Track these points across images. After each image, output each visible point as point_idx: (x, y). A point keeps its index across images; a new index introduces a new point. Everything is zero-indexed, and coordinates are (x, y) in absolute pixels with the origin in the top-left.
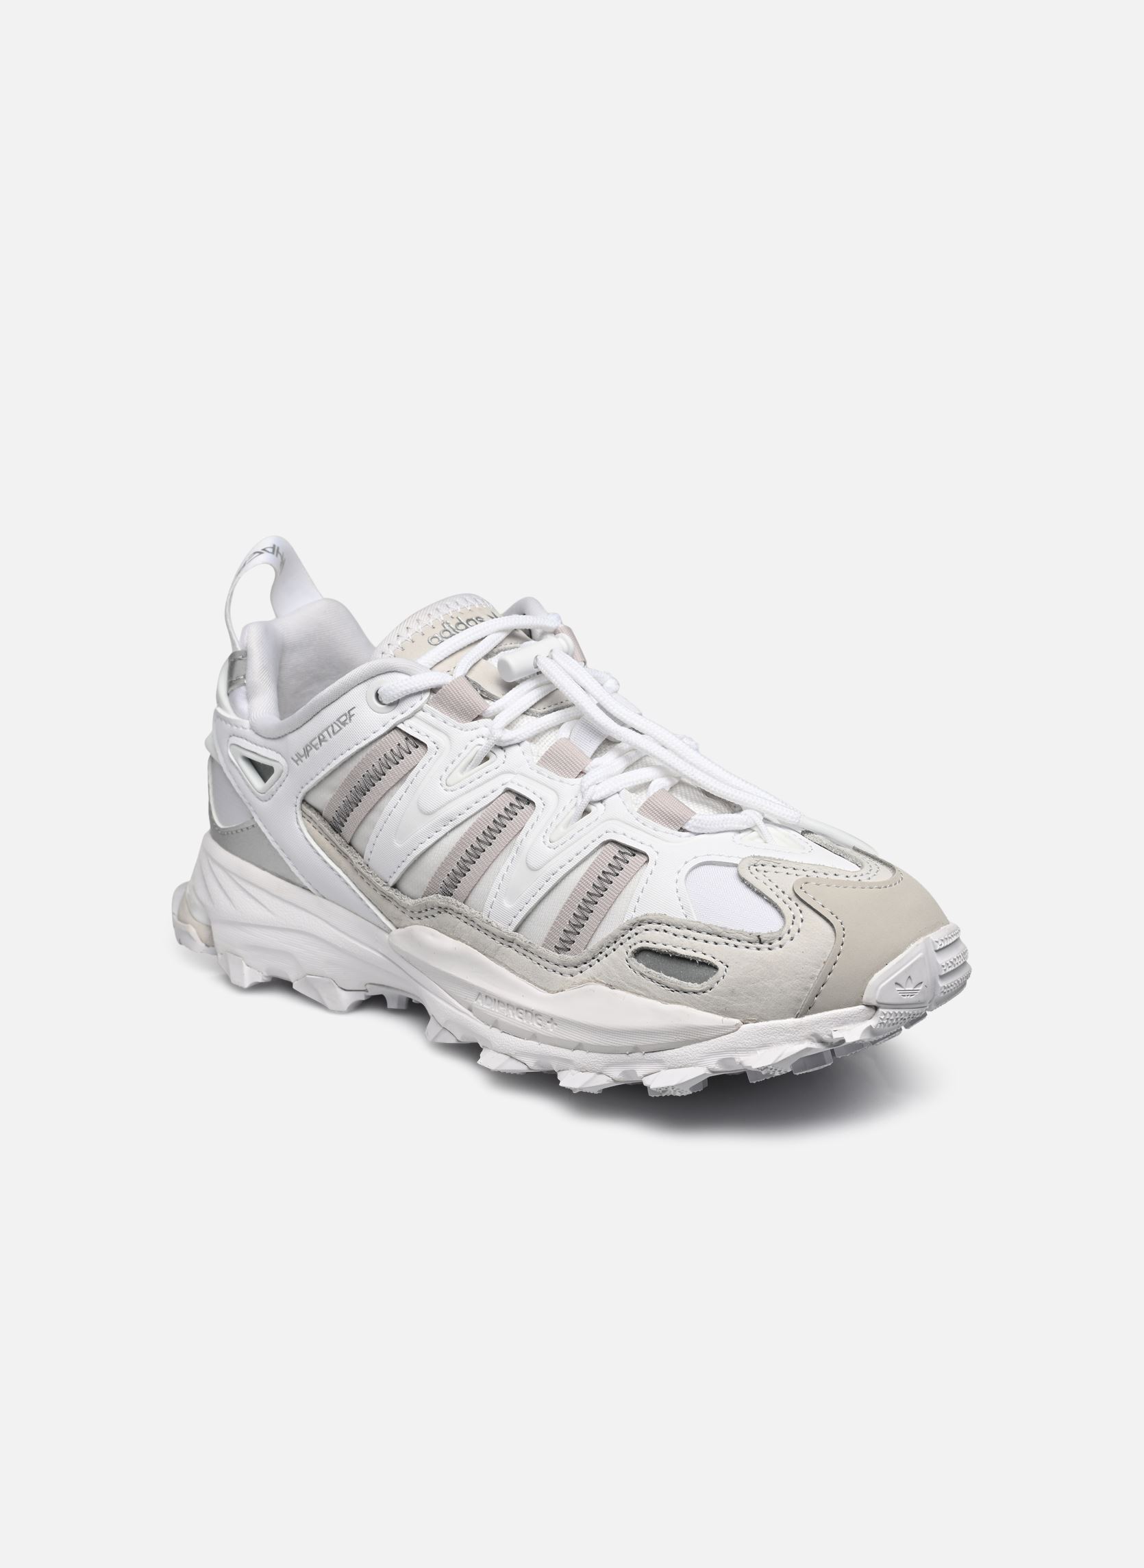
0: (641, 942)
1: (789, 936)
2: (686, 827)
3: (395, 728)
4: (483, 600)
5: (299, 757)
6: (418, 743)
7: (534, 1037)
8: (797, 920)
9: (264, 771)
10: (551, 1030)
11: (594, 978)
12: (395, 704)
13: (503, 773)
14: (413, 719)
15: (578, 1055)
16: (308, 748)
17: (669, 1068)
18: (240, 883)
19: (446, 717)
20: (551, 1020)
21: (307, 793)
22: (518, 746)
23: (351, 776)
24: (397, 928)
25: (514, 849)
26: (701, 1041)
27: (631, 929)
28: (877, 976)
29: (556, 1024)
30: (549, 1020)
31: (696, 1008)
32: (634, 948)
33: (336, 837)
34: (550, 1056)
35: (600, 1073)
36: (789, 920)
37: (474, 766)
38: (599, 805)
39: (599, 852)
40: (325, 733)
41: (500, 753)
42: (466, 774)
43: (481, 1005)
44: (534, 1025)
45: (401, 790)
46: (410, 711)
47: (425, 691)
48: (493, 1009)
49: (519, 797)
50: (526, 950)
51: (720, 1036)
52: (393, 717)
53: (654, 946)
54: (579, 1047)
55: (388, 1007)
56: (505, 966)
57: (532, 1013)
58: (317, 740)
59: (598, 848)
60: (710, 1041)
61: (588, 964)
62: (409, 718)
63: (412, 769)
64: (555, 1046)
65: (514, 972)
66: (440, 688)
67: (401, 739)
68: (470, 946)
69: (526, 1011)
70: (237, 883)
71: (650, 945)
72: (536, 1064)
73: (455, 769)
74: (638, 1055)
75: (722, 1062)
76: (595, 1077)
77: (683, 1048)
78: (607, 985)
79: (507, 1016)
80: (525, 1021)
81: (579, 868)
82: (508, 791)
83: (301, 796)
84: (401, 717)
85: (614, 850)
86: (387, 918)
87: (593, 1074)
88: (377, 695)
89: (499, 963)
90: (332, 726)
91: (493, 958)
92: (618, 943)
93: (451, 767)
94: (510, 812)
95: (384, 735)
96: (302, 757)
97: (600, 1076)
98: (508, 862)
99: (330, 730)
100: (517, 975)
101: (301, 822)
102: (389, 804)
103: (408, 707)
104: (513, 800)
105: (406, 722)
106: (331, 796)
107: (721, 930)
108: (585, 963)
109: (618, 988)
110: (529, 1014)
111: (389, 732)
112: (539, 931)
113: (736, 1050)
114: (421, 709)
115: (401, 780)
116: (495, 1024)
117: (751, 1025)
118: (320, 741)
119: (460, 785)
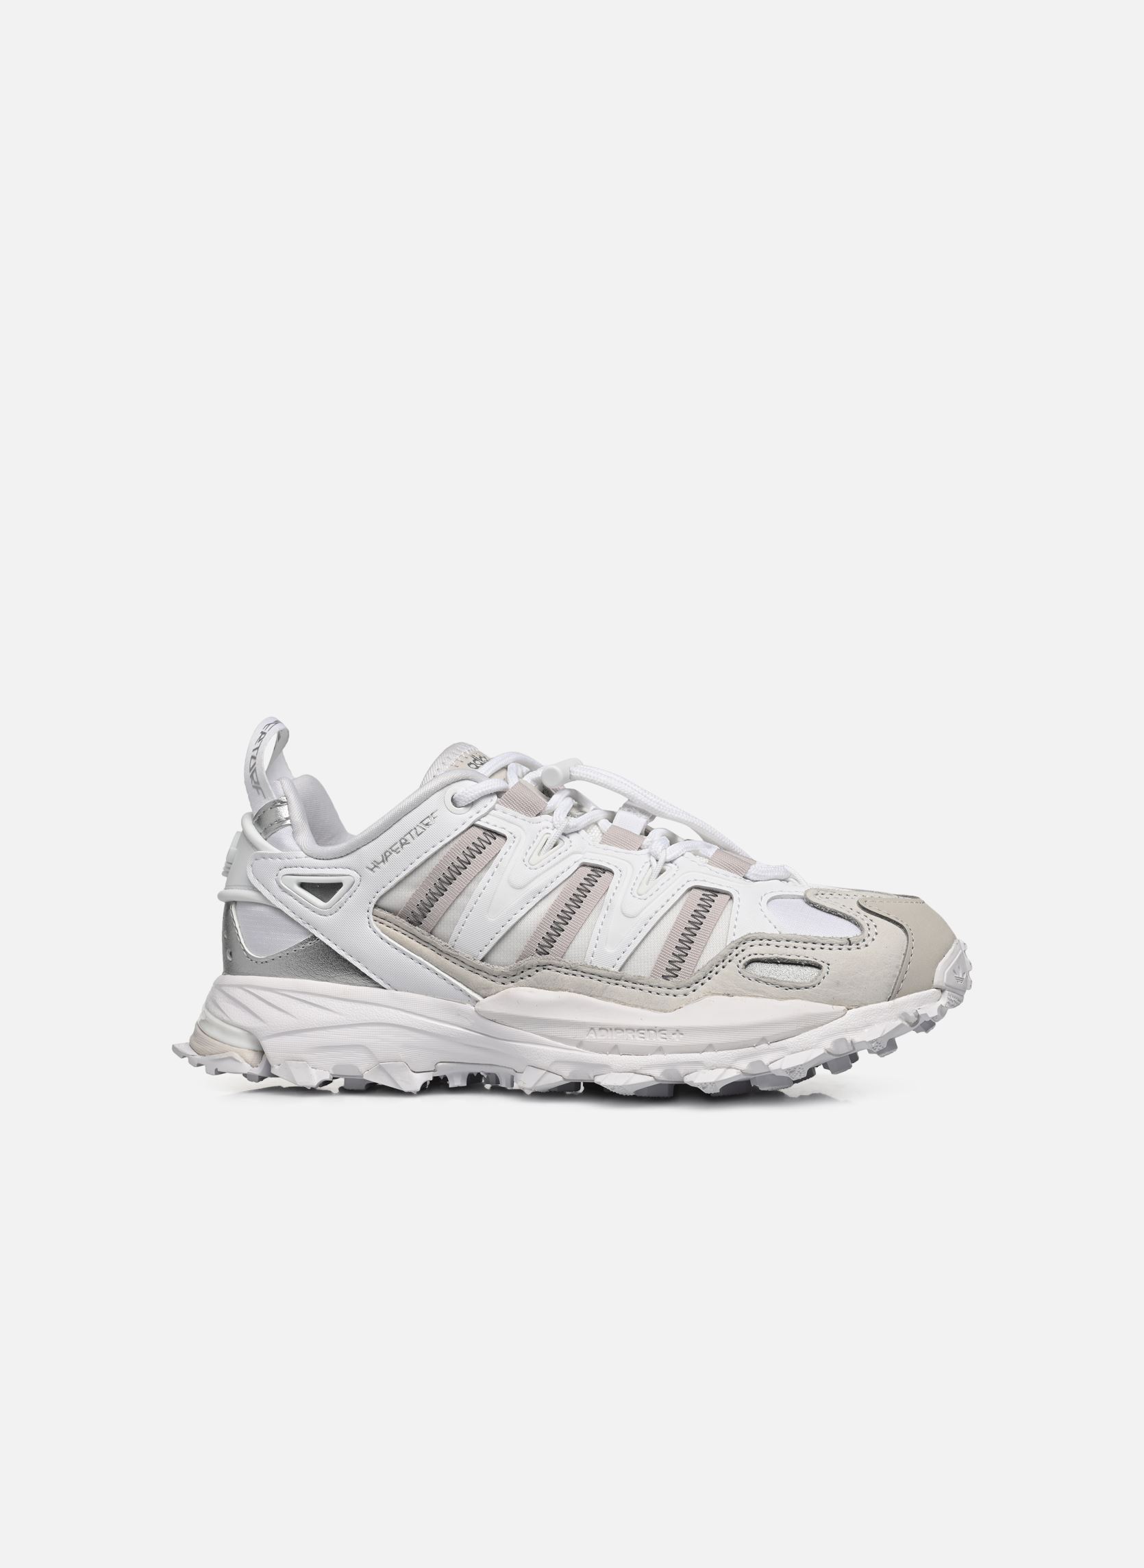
0: (750, 955)
1: (870, 938)
2: (747, 875)
3: (473, 825)
4: (470, 746)
5: (376, 865)
6: (494, 834)
7: (660, 1050)
8: (872, 926)
9: (326, 890)
10: (677, 1040)
11: (710, 992)
12: (471, 805)
13: (573, 853)
14: (488, 816)
15: (707, 1056)
16: (387, 854)
17: (793, 1053)
18: (298, 997)
19: (516, 813)
20: (678, 1031)
21: (381, 897)
22: (576, 834)
23: (437, 869)
24: (484, 998)
25: (605, 908)
26: (816, 1027)
27: (737, 948)
28: (940, 964)
29: (682, 1034)
30: (674, 1032)
31: (808, 1000)
32: (743, 962)
33: (417, 930)
34: (678, 1063)
35: (730, 1068)
36: (866, 927)
37: (548, 850)
38: (670, 864)
39: (684, 899)
40: (408, 837)
41: (565, 839)
42: (542, 856)
43: (594, 1038)
44: (658, 1040)
45: (487, 875)
46: (485, 810)
47: (491, 795)
48: (610, 1038)
49: (595, 868)
50: (635, 982)
51: (832, 1021)
52: (469, 816)
53: (762, 957)
54: (710, 1047)
55: (450, 1086)
56: (615, 1001)
57: (655, 1031)
58: (399, 845)
59: (683, 895)
60: (824, 1026)
61: (700, 983)
62: (484, 816)
63: (496, 856)
64: (681, 1053)
65: (625, 1004)
66: (505, 792)
67: (480, 833)
68: (574, 992)
69: (648, 1030)
70: (293, 998)
71: (759, 956)
72: (663, 1074)
73: (533, 853)
74: (764, 1046)
75: (836, 1043)
76: (725, 1071)
77: (802, 1034)
78: (723, 995)
79: (627, 1039)
80: (648, 1039)
81: (674, 909)
82: (584, 865)
83: (374, 901)
84: (476, 816)
85: (700, 893)
86: (473, 991)
87: (723, 1070)
88: (452, 800)
89: (608, 999)
90: (415, 828)
91: (601, 997)
92: (727, 960)
93: (530, 853)
94: (591, 881)
95: (463, 832)
96: (379, 864)
97: (729, 1070)
98: (601, 918)
99: (413, 833)
100: (629, 1005)
101: (374, 924)
102: (478, 888)
103: (482, 807)
104: (589, 870)
105: (482, 819)
106: (414, 891)
107: (816, 939)
108: (697, 983)
109: (736, 995)
110: (652, 1032)
111: (469, 828)
112: (644, 966)
113: (846, 1031)
114: (493, 808)
115: (487, 866)
116: (615, 1049)
117: (854, 1011)
118: (402, 845)
119: (541, 863)
